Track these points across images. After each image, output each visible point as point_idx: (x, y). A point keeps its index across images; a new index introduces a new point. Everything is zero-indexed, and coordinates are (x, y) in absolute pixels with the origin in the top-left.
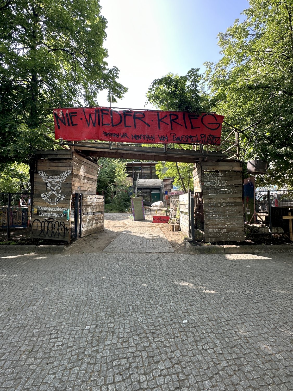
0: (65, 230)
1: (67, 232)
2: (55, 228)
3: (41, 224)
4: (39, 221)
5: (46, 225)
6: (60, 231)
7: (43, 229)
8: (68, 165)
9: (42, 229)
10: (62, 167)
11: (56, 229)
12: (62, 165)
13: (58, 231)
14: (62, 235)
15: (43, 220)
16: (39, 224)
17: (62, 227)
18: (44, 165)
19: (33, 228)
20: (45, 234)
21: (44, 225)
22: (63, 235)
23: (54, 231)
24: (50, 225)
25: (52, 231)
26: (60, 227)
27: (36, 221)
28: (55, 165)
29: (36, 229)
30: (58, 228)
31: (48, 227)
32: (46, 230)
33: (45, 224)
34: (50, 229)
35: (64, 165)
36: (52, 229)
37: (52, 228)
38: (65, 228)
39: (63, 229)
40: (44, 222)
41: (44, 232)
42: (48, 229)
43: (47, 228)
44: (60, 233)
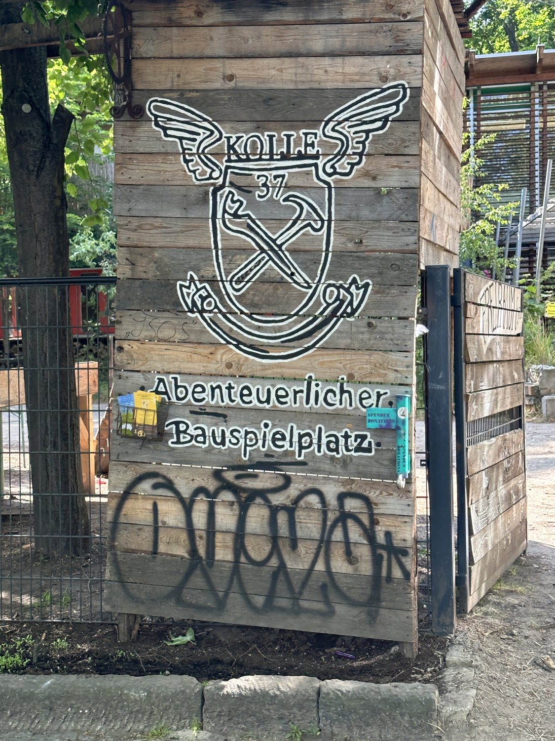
0: (377, 561)
1: (397, 573)
2: (294, 545)
3: (188, 507)
4: (169, 485)
5: (226, 518)
6: (340, 565)
7: (202, 551)
8: (384, 41)
9: (193, 551)
10: (332, 54)
11: (306, 550)
12: (335, 43)
13: (320, 566)
14: (355, 595)
15: (200, 482)
16: (171, 513)
17: (355, 533)
18: (188, 47)
19: (126, 540)
20: (221, 589)
21: (211, 515)
22: (360, 593)
23: (290, 564)
24: (257, 518)
25: (274, 562)
26: (338, 535)
27: (146, 486)
28: (279, 47)
29: (147, 546)
30: (324, 544)
31: (240, 535)
32: (224, 553)
33: (220, 510)
34: (258, 549)
35: (351, 43)
36: (275, 549)
37: (274, 538)
38: (381, 538)
39: (363, 552)
40: (212, 496)
41: (215, 574)
42: (239, 547)
43: (229, 540)
44: (342, 582)
